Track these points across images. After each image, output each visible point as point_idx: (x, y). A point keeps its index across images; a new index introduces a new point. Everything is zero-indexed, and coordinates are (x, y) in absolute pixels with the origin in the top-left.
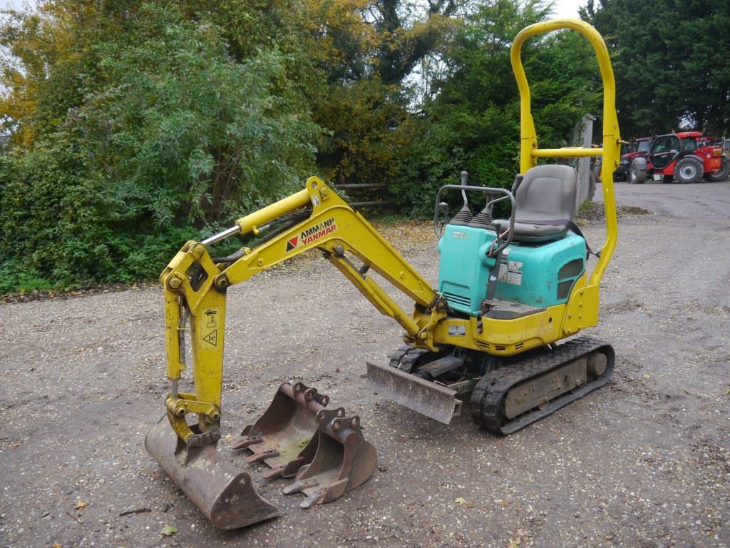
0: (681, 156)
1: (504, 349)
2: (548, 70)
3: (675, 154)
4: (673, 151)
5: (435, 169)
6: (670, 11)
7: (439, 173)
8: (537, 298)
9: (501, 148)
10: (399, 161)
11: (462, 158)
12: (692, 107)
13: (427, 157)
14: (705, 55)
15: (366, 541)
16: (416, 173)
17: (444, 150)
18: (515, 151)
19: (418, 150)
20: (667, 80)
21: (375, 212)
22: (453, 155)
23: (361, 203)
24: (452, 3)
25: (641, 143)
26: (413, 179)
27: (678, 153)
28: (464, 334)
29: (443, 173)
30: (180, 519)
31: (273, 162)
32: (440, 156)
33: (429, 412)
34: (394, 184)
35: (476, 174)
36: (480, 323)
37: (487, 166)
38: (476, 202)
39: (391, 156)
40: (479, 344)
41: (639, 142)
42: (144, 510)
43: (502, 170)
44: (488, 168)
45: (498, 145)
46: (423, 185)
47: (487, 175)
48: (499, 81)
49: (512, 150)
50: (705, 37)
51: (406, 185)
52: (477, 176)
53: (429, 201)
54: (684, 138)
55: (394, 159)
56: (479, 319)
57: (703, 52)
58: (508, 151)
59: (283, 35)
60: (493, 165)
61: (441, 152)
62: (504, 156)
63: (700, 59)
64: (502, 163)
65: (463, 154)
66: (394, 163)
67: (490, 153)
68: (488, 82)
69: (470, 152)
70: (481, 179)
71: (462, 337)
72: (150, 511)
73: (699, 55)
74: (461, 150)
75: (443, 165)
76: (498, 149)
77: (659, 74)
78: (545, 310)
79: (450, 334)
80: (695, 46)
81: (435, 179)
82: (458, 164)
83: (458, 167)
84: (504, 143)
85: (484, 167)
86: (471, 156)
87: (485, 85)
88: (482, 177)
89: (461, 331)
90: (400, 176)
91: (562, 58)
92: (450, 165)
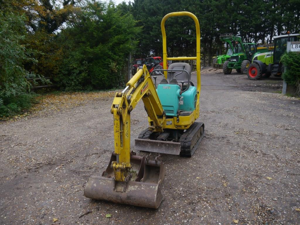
0: (155, 66)
1: (186, 127)
2: (119, 31)
3: (153, 65)
4: (152, 64)
5: (75, 71)
6: (144, 13)
7: (77, 72)
8: (190, 108)
9: (104, 61)
10: (58, 67)
11: (87, 66)
12: (153, 48)
13: (71, 65)
14: (157, 30)
15: (183, 197)
16: (66, 72)
17: (78, 62)
18: (109, 62)
19: (66, 63)
20: (145, 38)
21: (48, 90)
22: (82, 65)
23: (42, 86)
24: (73, 1)
25: (138, 61)
26: (64, 75)
27: (154, 64)
28: (171, 124)
29: (79, 72)
30: (107, 211)
31: (17, 66)
32: (77, 65)
33: (169, 152)
34: (56, 77)
35: (93, 72)
36: (178, 118)
37: (98, 69)
38: (94, 84)
39: (55, 65)
40: (176, 127)
41: (137, 60)
42: (89, 213)
43: (105, 70)
44: (99, 69)
45: (103, 60)
46: (70, 77)
47: (98, 72)
48: (101, 35)
49: (108, 62)
50: (156, 24)
51: (62, 77)
52: (94, 73)
53: (74, 84)
54: (155, 59)
55: (56, 66)
56: (178, 117)
57: (156, 29)
58: (107, 62)
59: (5, 7)
60: (101, 68)
61: (77, 63)
62: (105, 64)
63: (155, 31)
64: (105, 67)
65: (87, 64)
66: (56, 68)
67: (99, 63)
68: (97, 35)
69: (90, 63)
70: (96, 74)
71: (171, 125)
72: (91, 212)
73: (155, 30)
74: (87, 62)
75: (78, 69)
76: (102, 62)
77: (142, 36)
78: (193, 112)
79: (167, 124)
80: (154, 27)
81: (76, 75)
82: (85, 68)
83: (85, 69)
84: (105, 60)
85: (97, 69)
86: (91, 65)
87: (96, 36)
88: (96, 73)
89: (170, 123)
90: (58, 74)
91: (125, 27)
92: (82, 68)
